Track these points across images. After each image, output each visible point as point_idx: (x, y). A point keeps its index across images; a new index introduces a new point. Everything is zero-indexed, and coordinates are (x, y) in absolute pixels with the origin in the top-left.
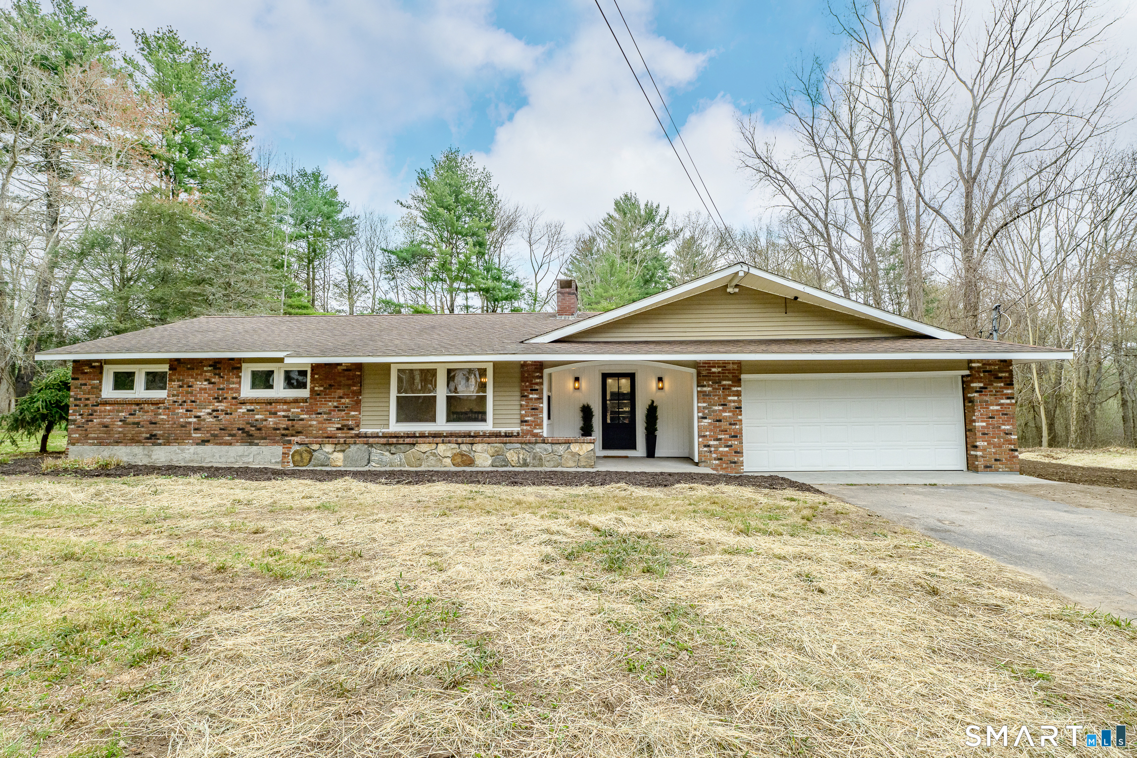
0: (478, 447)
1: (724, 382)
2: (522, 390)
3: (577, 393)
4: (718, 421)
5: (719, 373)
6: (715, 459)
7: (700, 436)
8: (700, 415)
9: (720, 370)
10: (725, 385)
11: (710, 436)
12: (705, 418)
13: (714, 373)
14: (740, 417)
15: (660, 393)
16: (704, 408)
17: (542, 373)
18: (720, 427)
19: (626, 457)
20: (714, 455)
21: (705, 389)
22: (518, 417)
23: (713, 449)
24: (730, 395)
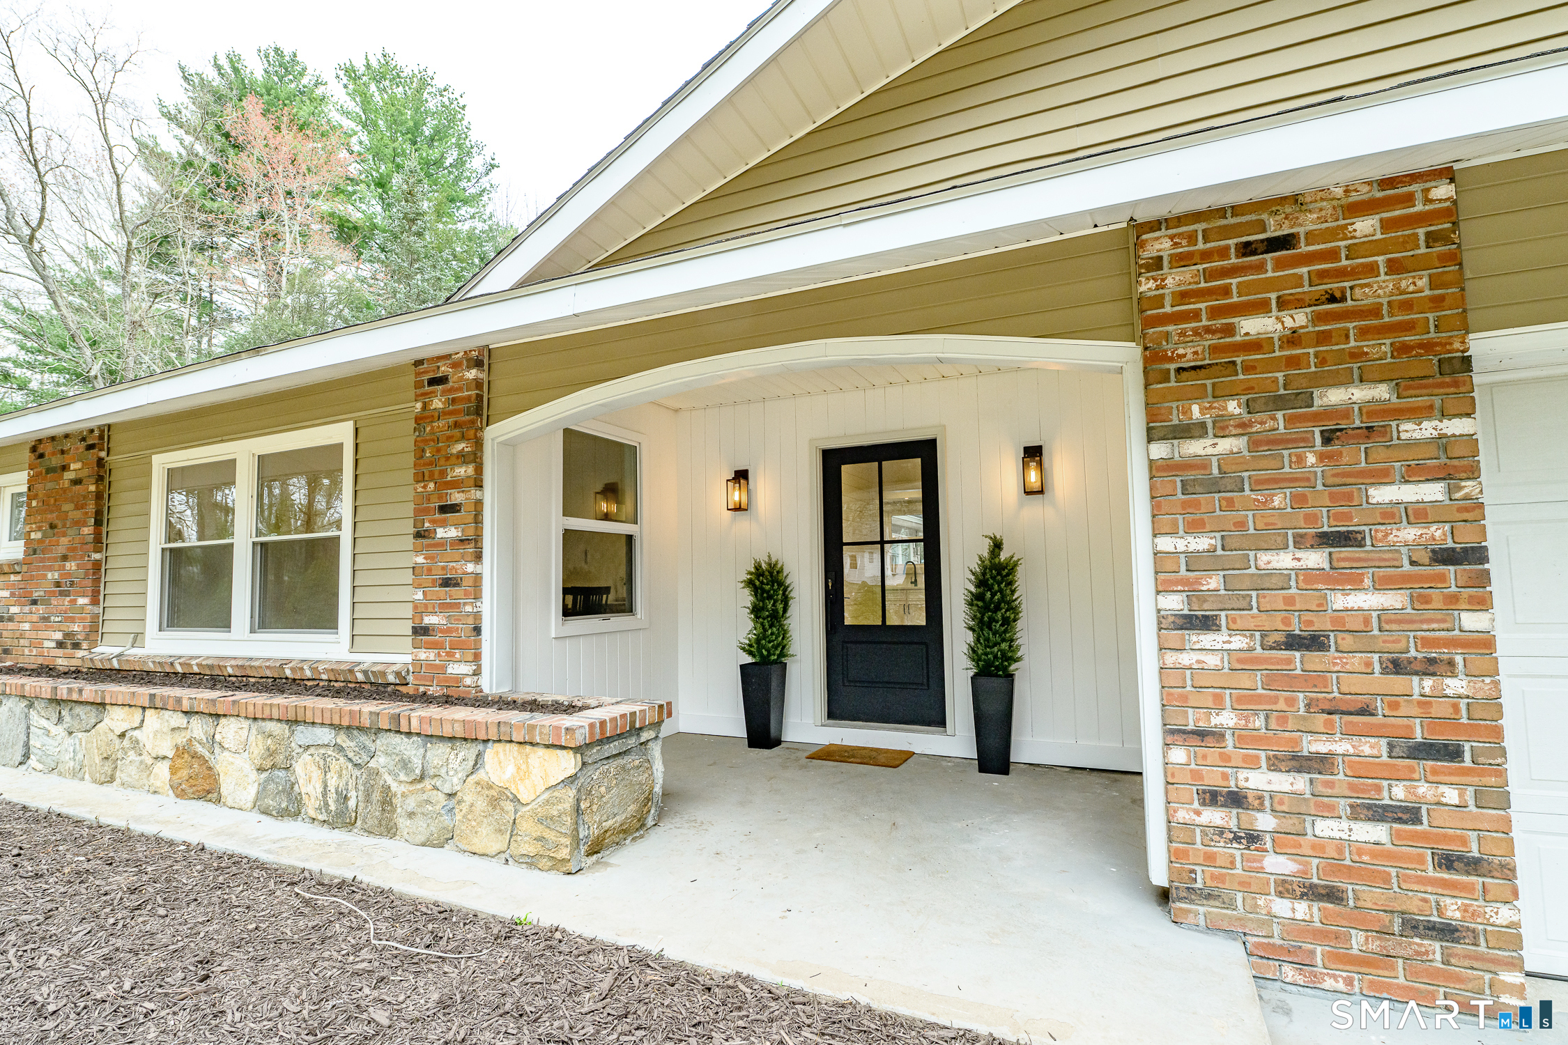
0: (230, 731)
1: (1335, 396)
2: (420, 512)
3: (743, 524)
4: (1294, 642)
5: (1293, 339)
6: (1285, 888)
7: (1174, 734)
8: (1174, 603)
9: (1299, 319)
10: (1344, 412)
11: (1244, 737)
12: (1207, 623)
13: (1255, 345)
14: (1472, 621)
15: (1035, 510)
16: (1194, 561)
17: (479, 444)
18: (1315, 679)
19: (894, 760)
20: (1278, 864)
21: (1195, 447)
22: (408, 611)
23: (1265, 822)
24: (1382, 477)
